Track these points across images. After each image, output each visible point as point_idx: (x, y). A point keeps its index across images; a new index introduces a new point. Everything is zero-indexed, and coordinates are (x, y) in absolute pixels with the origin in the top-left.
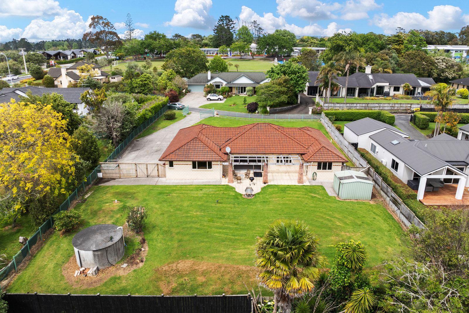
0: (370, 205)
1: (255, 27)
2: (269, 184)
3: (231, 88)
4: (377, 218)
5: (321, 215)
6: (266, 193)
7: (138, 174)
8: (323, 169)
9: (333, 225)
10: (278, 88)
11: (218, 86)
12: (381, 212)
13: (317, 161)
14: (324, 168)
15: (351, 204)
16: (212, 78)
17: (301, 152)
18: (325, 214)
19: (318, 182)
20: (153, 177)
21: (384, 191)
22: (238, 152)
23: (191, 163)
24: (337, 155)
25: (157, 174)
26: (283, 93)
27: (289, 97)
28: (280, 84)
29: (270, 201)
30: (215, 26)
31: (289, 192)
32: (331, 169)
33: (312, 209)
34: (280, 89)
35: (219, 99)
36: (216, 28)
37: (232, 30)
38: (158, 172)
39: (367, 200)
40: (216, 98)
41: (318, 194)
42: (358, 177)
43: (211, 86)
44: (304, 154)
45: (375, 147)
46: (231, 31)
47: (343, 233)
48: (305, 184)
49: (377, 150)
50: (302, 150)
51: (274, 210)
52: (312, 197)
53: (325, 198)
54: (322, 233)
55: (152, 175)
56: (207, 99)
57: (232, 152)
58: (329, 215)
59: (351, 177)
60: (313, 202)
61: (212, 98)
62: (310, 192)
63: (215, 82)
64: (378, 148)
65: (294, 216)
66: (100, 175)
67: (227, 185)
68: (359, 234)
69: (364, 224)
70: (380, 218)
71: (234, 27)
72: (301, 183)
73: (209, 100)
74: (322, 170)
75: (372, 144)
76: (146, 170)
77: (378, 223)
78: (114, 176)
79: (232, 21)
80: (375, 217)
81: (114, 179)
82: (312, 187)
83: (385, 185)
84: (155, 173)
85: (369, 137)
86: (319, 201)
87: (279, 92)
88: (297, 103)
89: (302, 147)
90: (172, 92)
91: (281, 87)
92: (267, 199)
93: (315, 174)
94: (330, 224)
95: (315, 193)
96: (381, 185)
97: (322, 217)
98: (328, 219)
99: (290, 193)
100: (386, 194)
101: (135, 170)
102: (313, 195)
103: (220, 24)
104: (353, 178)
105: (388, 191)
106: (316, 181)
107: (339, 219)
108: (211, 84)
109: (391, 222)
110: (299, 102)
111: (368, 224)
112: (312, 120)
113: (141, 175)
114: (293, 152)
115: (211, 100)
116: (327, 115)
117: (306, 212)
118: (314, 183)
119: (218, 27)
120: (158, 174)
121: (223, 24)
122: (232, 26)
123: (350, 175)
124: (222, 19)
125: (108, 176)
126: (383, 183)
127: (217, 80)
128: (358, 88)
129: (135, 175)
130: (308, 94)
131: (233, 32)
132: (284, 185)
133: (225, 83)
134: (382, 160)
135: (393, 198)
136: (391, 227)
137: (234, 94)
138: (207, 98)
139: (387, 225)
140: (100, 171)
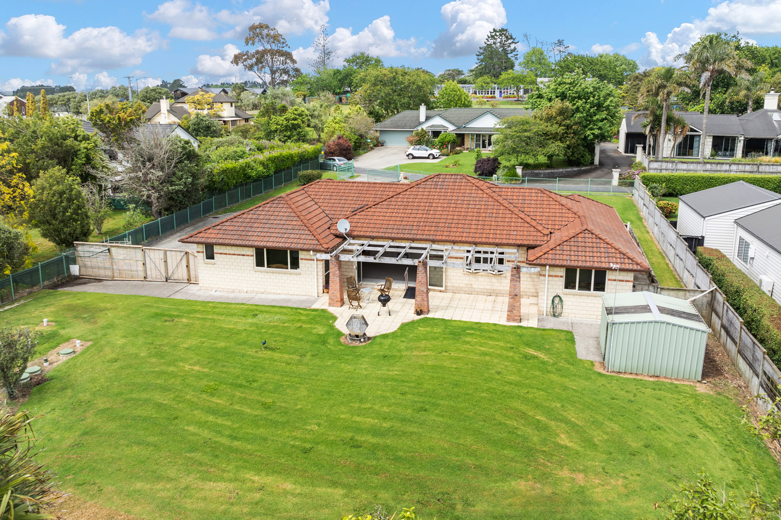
0: (695, 396)
1: (560, 51)
2: (430, 315)
3: (461, 137)
4: (703, 435)
5: (523, 408)
6: (405, 336)
7: (149, 273)
8: (581, 288)
9: (544, 442)
10: (544, 126)
11: (436, 134)
12: (723, 421)
13: (565, 263)
14: (585, 286)
15: (632, 387)
16: (428, 118)
17: (526, 243)
18: (538, 406)
19: (564, 323)
20: (178, 281)
21: (745, 358)
22: (368, 234)
23: (252, 251)
24: (621, 253)
25: (186, 277)
26: (555, 137)
27: (569, 147)
28: (549, 119)
29: (401, 357)
30: (480, 48)
31: (468, 339)
32: (603, 289)
33: (506, 388)
34: (549, 128)
35: (431, 157)
36: (482, 51)
37: (512, 55)
38: (189, 271)
39: (689, 380)
40: (426, 154)
41: (548, 351)
42: (662, 310)
43: (423, 133)
44: (532, 247)
45: (747, 245)
46: (509, 56)
47: (565, 473)
48: (524, 324)
49: (751, 254)
50: (531, 238)
51: (396, 380)
52: (526, 357)
53: (562, 364)
54: (494, 464)
55: (175, 277)
56: (408, 156)
57: (355, 233)
58: (550, 413)
59: (646, 309)
60: (520, 371)
61: (416, 153)
62: (528, 345)
63: (432, 126)
64: (756, 248)
65: (442, 402)
66: (75, 270)
67: (323, 311)
68: (620, 482)
69: (648, 451)
70: (713, 439)
71: (515, 48)
72: (514, 320)
73: (411, 157)
74: (576, 291)
75: (741, 239)
76: (163, 264)
77: (702, 453)
78: (102, 273)
79: (512, 38)
80: (696, 431)
81: (100, 280)
82: (539, 332)
83: (747, 339)
84: (182, 273)
85: (736, 222)
86: (539, 369)
87: (546, 134)
88: (592, 163)
89: (532, 229)
90: (341, 141)
91: (551, 126)
92: (399, 351)
93: (557, 300)
94: (535, 439)
95: (539, 348)
96: (738, 340)
97: (523, 415)
98: (539, 421)
99: (469, 343)
100: (751, 366)
101: (141, 264)
102: (532, 352)
103: (488, 43)
104: (649, 311)
105: (755, 359)
106: (560, 319)
107: (574, 426)
108: (422, 129)
109: (749, 456)
110: (597, 161)
111: (663, 453)
112: (611, 193)
113: (154, 276)
114: (504, 241)
115: (414, 158)
116: (647, 181)
117: (483, 395)
118: (551, 323)
119: (485, 49)
120: (189, 275)
121: (494, 43)
122: (513, 46)
123: (644, 303)
124: (494, 34)
125: (90, 272)
126: (743, 333)
127: (437, 121)
128: (742, 138)
129: (142, 274)
130: (626, 152)
131: (513, 59)
132: (466, 322)
133: (451, 128)
134: (762, 277)
135: (769, 378)
136: (746, 472)
137: (467, 149)
138: (407, 153)
139: (731, 465)
140: (74, 262)
